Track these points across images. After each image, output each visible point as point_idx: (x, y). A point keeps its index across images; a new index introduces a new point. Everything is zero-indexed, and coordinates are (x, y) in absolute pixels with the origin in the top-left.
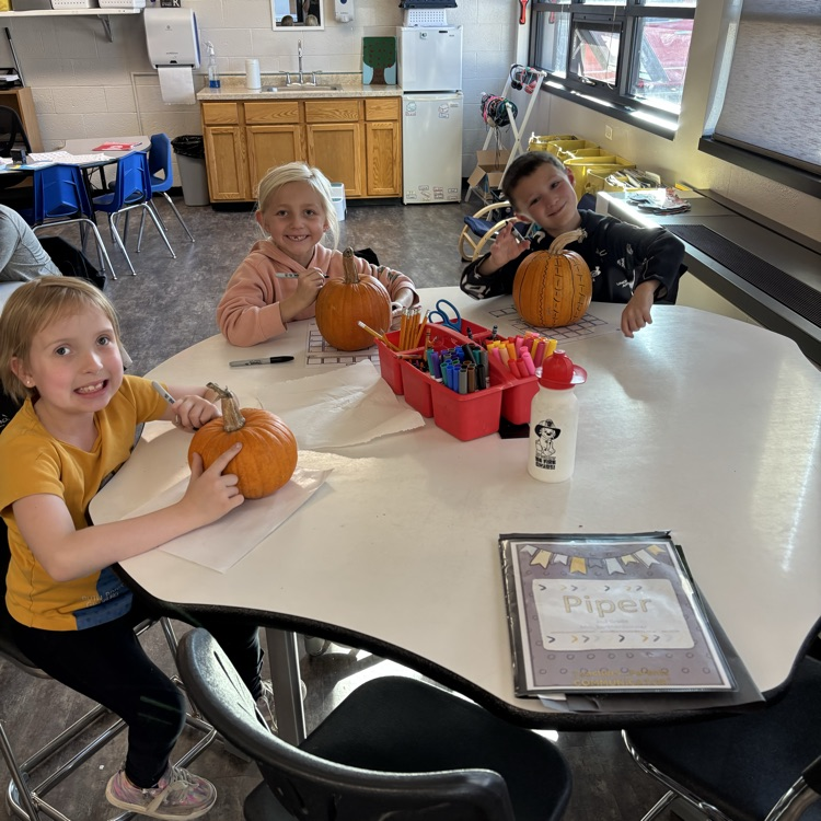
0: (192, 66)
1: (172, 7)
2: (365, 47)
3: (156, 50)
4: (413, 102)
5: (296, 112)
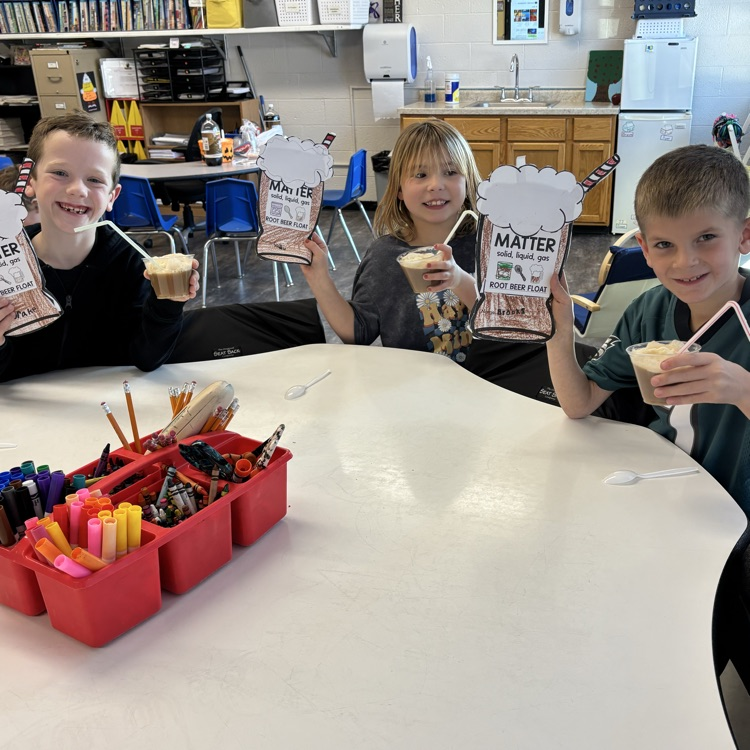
0: (405, 80)
1: (394, 22)
2: (590, 61)
3: (372, 64)
4: (631, 121)
5: (498, 130)
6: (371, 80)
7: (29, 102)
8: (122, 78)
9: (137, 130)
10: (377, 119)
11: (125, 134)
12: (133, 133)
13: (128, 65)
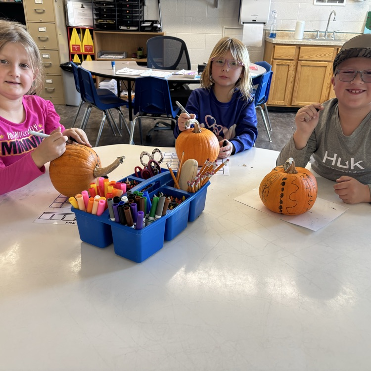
0: (264, 23)
2: (368, 17)
6: (243, 23)
8: (80, 14)
9: (88, 48)
11: (80, 51)
12: (86, 49)
13: (82, 5)
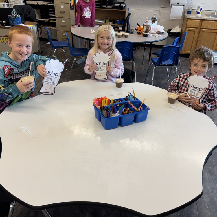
0: (184, 6)
6: (172, 5)
7: (47, 4)
10: (170, 19)
